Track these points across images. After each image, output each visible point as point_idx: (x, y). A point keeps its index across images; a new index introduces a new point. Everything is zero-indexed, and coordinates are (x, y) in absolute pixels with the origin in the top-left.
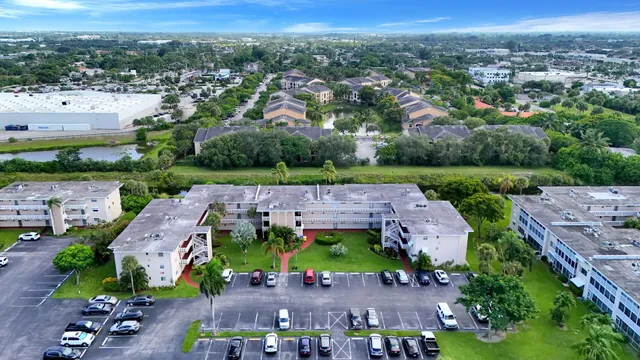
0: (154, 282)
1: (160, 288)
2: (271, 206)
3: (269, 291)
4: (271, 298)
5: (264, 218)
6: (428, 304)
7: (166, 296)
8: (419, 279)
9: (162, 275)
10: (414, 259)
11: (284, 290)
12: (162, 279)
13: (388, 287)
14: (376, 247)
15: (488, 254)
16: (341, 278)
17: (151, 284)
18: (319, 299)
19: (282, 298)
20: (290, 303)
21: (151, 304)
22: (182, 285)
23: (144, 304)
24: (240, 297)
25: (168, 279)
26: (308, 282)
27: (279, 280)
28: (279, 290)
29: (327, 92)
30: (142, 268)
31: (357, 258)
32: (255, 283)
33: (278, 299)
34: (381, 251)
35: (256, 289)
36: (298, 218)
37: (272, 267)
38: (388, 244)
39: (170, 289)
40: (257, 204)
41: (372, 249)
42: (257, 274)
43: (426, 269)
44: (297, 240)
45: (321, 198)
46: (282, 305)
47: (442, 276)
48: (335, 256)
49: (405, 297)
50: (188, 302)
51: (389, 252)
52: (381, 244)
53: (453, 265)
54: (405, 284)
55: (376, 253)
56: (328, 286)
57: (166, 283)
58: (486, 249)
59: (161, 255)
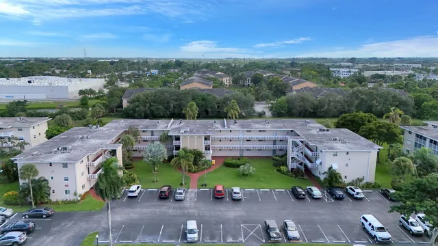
0: (57, 195)
1: (63, 202)
2: (182, 131)
3: (177, 205)
4: (179, 211)
5: (175, 143)
6: (349, 218)
7: (68, 209)
8: (332, 194)
9: (67, 189)
10: (322, 177)
11: (193, 204)
12: (66, 192)
13: (301, 202)
14: (282, 168)
15: (405, 166)
16: (251, 193)
17: (53, 198)
18: (230, 212)
19: (191, 211)
20: (199, 216)
21: (48, 216)
22: (87, 199)
23: (41, 216)
24: (145, 210)
25: (72, 192)
26: (218, 196)
27: (188, 195)
28: (187, 204)
29: (228, 79)
30: (45, 180)
31: (265, 178)
32: (163, 197)
33: (186, 212)
34: (288, 171)
35: (163, 203)
36: (207, 141)
37: (181, 184)
38: (295, 165)
39: (73, 202)
40: (169, 131)
41: (279, 171)
42: (165, 189)
43: (338, 185)
44: (206, 162)
45: (229, 127)
46: (191, 217)
47: (357, 191)
48: (244, 175)
49: (321, 211)
50: (89, 214)
51: (295, 173)
52: (287, 166)
53: (364, 182)
54: (318, 199)
55: (284, 173)
56: (239, 200)
57: (70, 197)
58: (403, 161)
59: (65, 165)
